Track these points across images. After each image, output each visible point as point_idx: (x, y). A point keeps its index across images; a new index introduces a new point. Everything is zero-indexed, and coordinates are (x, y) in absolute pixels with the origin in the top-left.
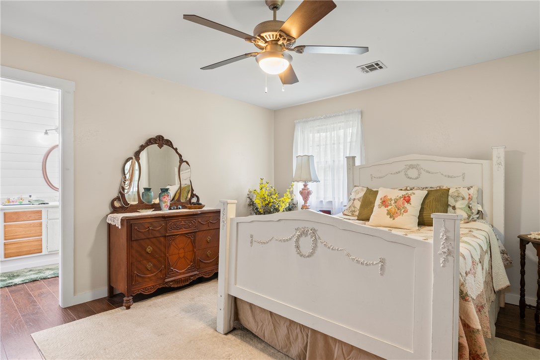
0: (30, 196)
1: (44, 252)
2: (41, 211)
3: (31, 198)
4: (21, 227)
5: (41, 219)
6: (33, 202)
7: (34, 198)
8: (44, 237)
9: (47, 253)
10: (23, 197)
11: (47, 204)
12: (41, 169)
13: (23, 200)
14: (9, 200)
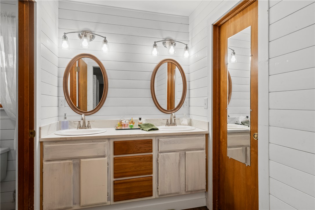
0: (140, 119)
1: (155, 195)
2: (152, 140)
3: (140, 122)
4: (131, 162)
5: (152, 152)
6: (143, 126)
7: (143, 121)
8: (154, 175)
9: (157, 197)
10: (134, 119)
11: (157, 129)
12: (150, 88)
13: (134, 123)
14: (121, 122)
